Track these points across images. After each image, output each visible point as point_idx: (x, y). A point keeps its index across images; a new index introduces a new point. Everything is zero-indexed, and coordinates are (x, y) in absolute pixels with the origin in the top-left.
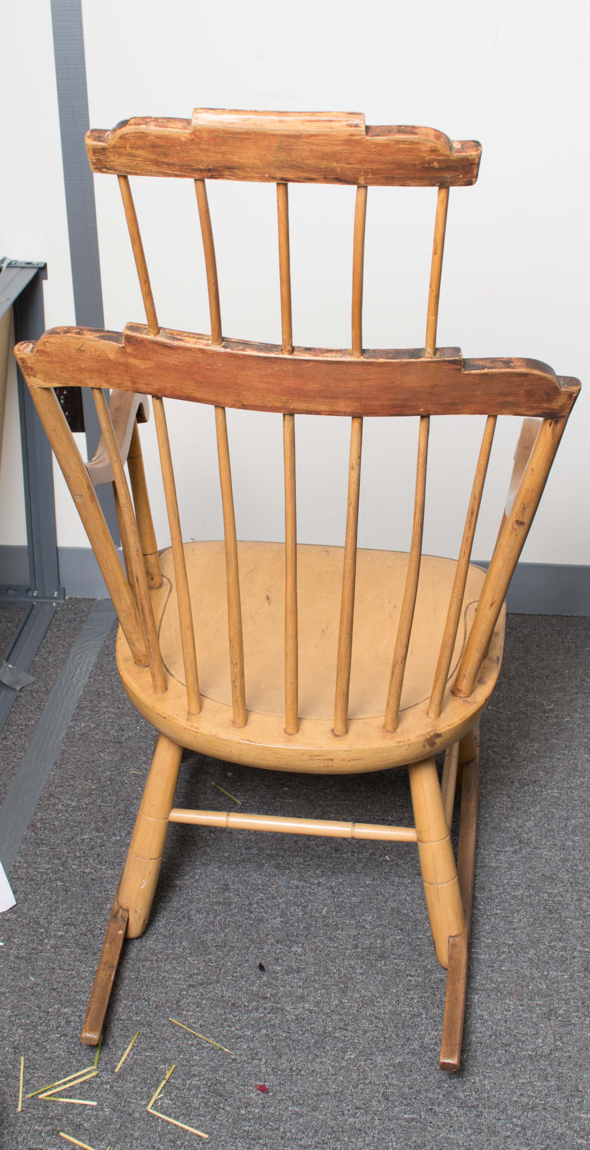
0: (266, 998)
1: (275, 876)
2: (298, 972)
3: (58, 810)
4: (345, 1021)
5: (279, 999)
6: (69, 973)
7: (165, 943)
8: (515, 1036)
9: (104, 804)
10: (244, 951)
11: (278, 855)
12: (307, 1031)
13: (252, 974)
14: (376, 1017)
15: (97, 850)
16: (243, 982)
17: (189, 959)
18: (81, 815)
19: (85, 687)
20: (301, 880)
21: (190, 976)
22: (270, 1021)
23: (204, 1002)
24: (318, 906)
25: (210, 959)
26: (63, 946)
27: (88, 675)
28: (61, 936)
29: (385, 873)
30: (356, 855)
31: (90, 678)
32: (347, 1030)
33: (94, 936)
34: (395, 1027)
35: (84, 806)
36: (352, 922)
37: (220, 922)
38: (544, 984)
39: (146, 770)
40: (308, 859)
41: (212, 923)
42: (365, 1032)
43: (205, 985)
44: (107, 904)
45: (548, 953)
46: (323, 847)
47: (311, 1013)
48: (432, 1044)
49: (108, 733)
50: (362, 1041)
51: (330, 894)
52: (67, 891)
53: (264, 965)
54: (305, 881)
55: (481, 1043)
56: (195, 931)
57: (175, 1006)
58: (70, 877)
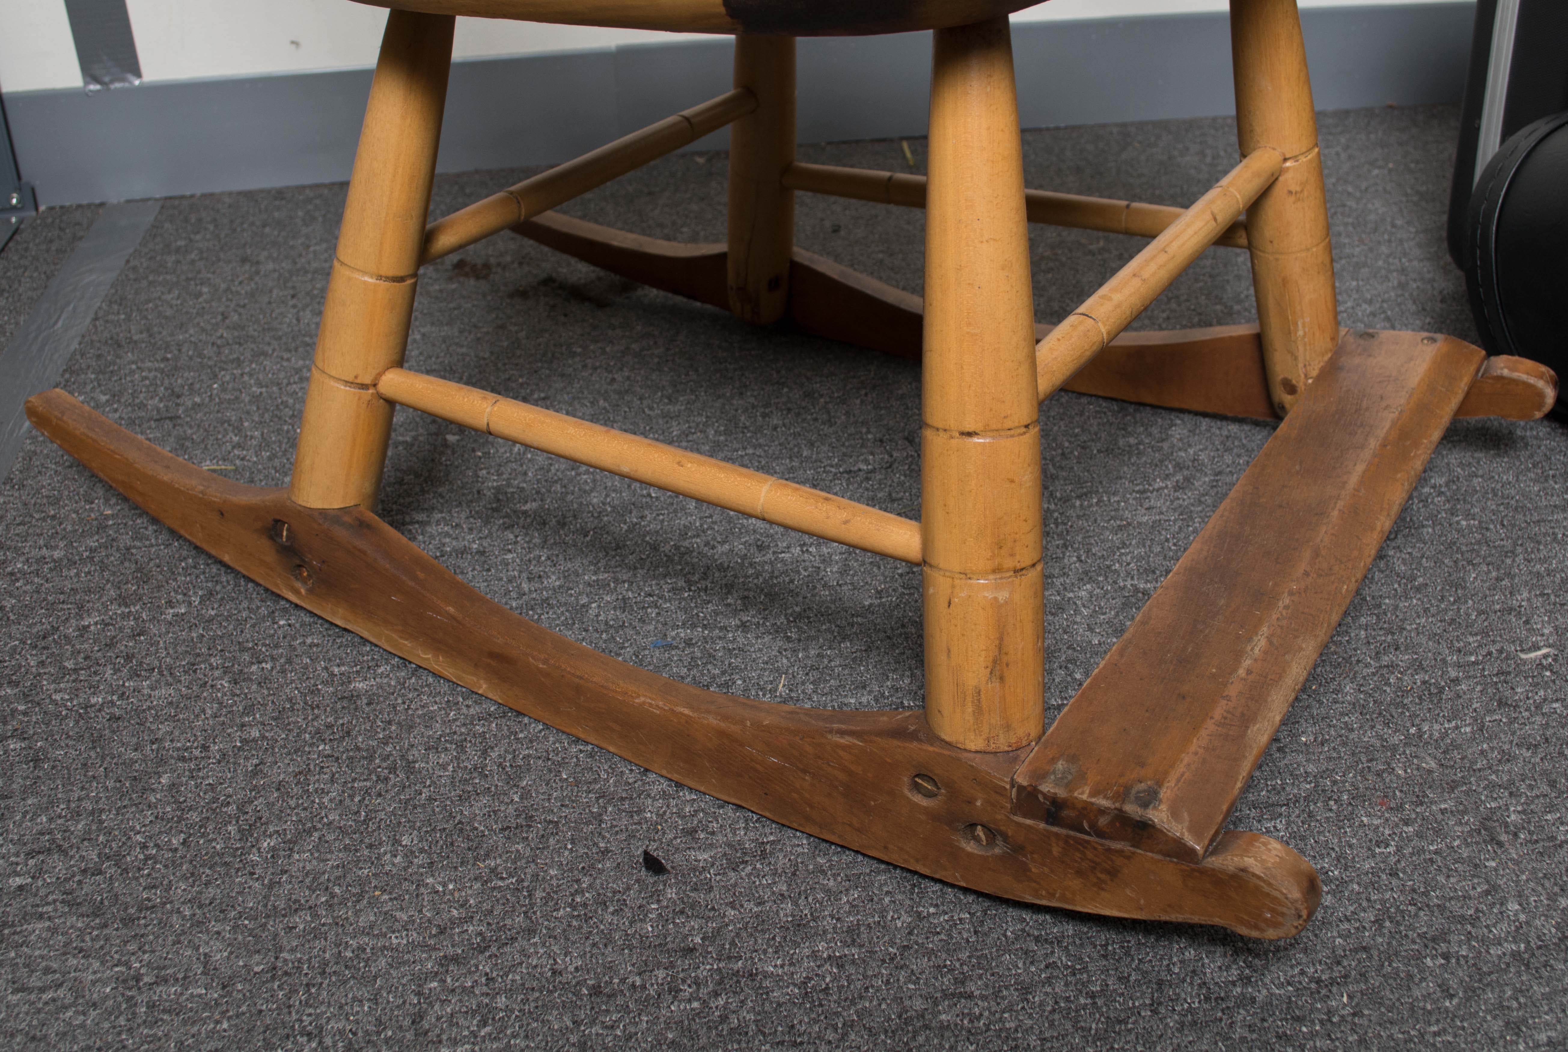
0: (692, 950)
1: (623, 626)
2: (763, 855)
3: (12, 574)
4: (951, 970)
5: (733, 943)
6: (47, 996)
7: (346, 848)
8: (1442, 908)
9: (138, 544)
10: (587, 830)
11: (616, 580)
12: (849, 1025)
13: (629, 889)
14: (1037, 939)
15: (126, 645)
16: (609, 918)
17: (430, 880)
18: (77, 575)
19: (83, 336)
20: (694, 626)
21: (442, 931)
22: (724, 1018)
23: (501, 1001)
24: (759, 676)
25: (493, 870)
26: (25, 917)
27: (91, 316)
28: (21, 888)
29: (901, 575)
30: (813, 549)
31: (96, 319)
32: (970, 996)
33: (126, 871)
34: (1105, 957)
35: (86, 554)
36: (864, 700)
37: (500, 765)
38: (1428, 758)
39: (243, 459)
40: (696, 578)
41: (479, 770)
42: (1025, 990)
43: (494, 949)
44: (159, 775)
45: (1388, 684)
46: (727, 547)
47: (841, 967)
48: (1234, 984)
49: (142, 406)
50: (1029, 1022)
51: (780, 644)
52: (36, 761)
53: (659, 854)
54: (705, 627)
55: (1365, 949)
56: (430, 799)
57: (410, 1035)
58: (47, 724)
